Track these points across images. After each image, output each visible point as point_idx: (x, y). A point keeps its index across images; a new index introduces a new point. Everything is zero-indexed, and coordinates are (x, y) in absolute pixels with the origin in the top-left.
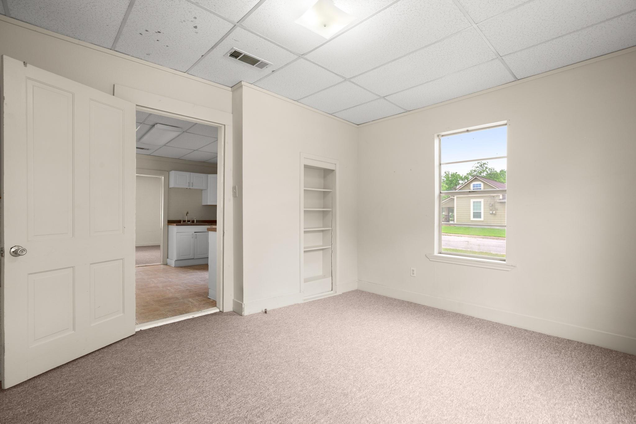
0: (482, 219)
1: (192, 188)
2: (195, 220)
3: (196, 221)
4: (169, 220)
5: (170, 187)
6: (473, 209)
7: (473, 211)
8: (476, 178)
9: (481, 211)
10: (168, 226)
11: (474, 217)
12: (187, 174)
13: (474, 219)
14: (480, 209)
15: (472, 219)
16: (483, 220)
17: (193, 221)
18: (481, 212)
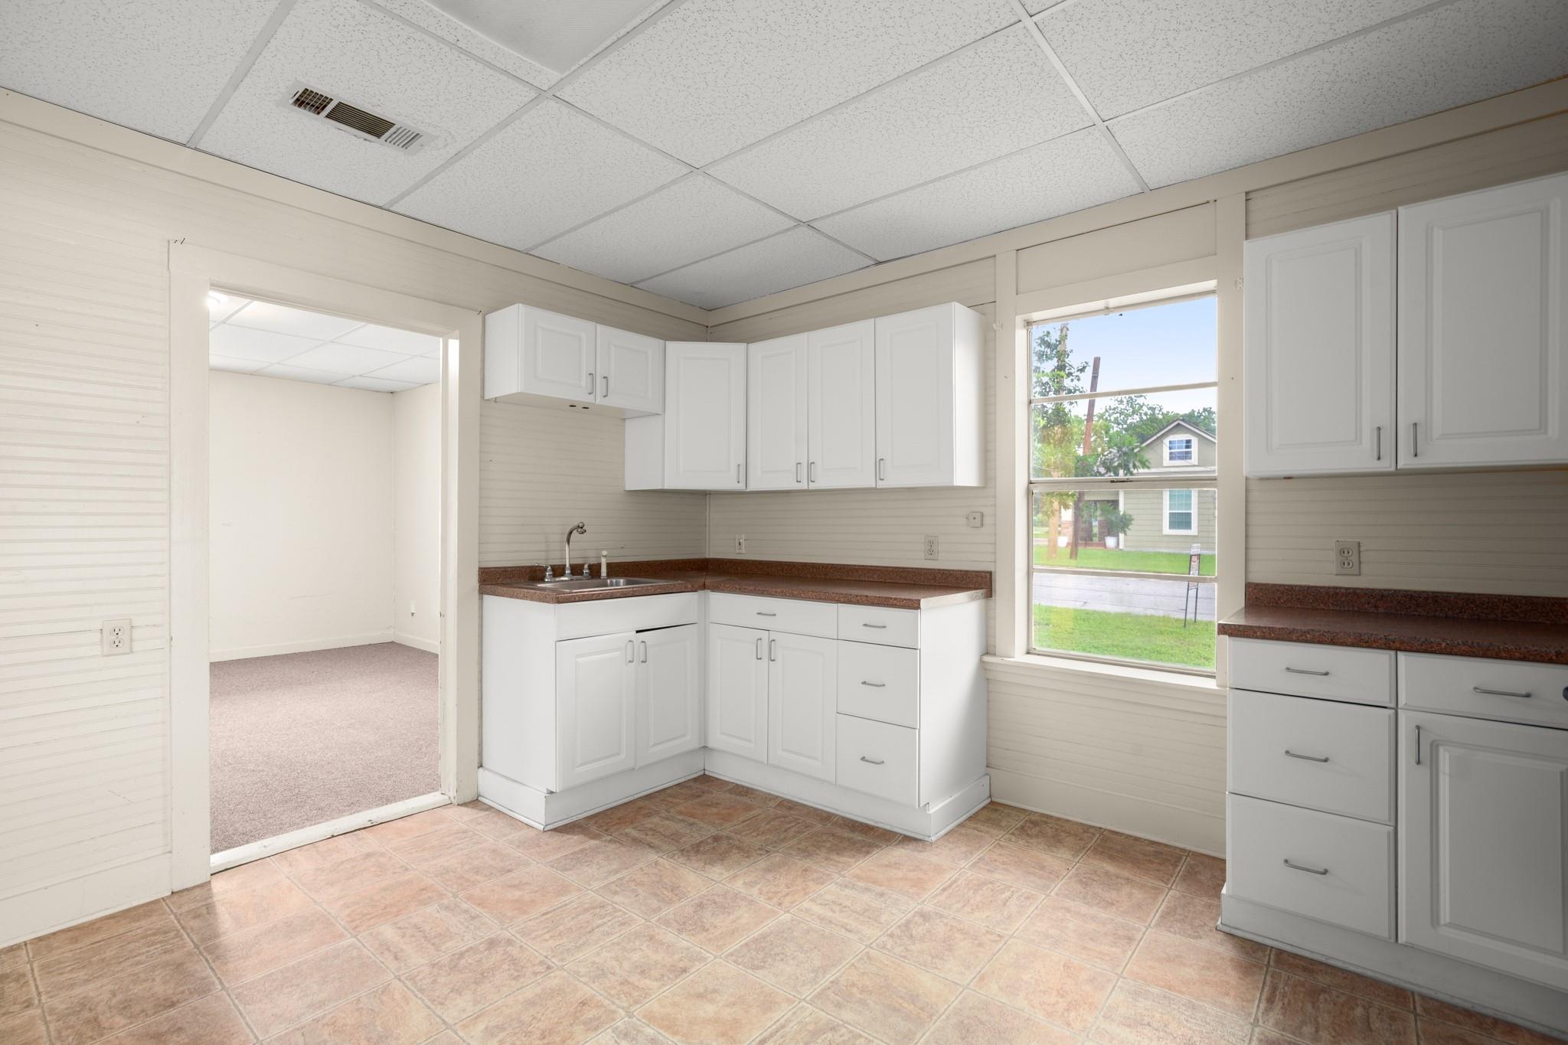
0: (1194, 531)
1: (606, 402)
2: (604, 562)
3: (609, 565)
4: (482, 566)
5: (486, 397)
6: (1170, 505)
7: (1170, 509)
8: (1179, 425)
9: (1190, 509)
10: (481, 599)
11: (1172, 525)
12: (583, 329)
13: (1171, 530)
14: (1189, 506)
15: (1166, 530)
16: (1196, 534)
17: (595, 570)
18: (1190, 514)
